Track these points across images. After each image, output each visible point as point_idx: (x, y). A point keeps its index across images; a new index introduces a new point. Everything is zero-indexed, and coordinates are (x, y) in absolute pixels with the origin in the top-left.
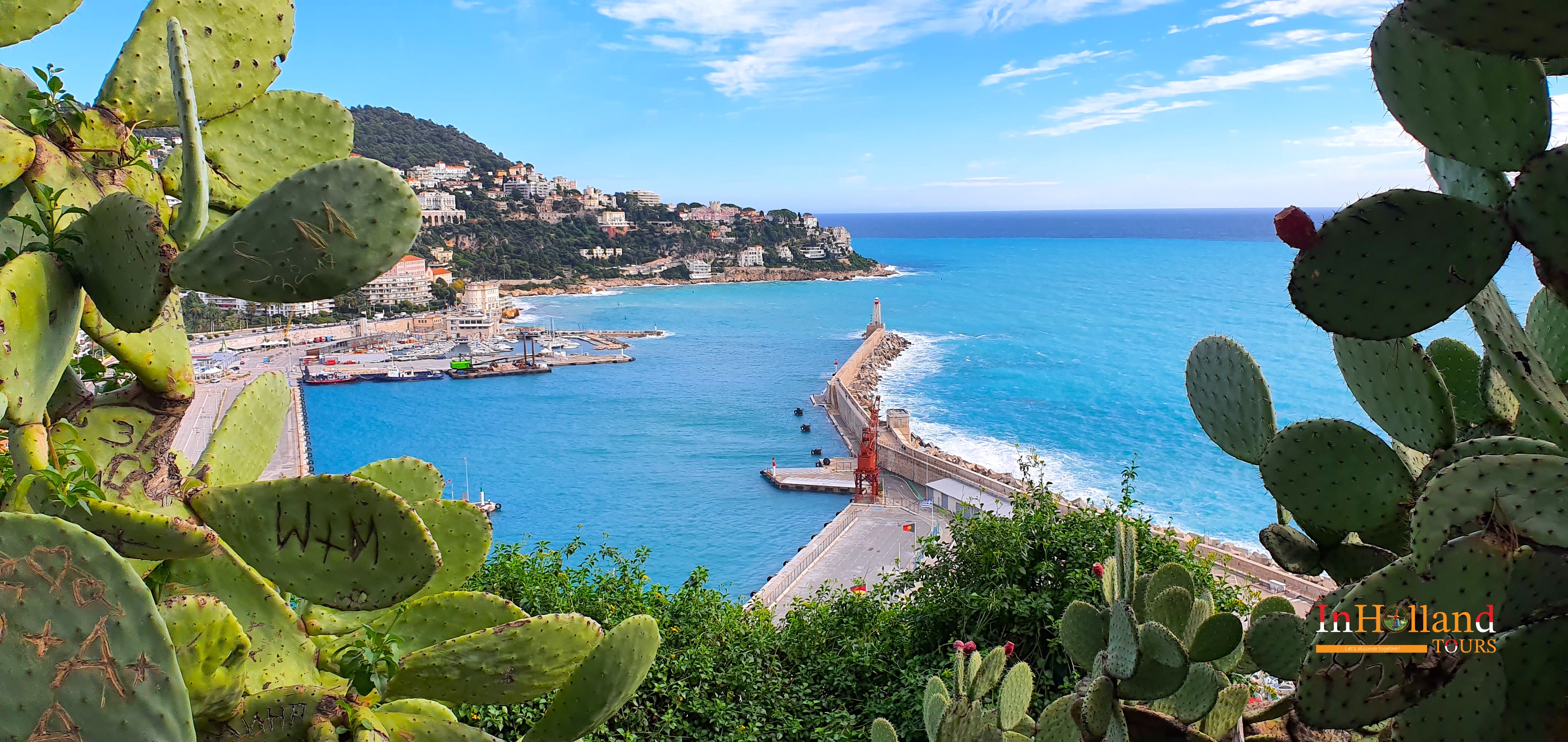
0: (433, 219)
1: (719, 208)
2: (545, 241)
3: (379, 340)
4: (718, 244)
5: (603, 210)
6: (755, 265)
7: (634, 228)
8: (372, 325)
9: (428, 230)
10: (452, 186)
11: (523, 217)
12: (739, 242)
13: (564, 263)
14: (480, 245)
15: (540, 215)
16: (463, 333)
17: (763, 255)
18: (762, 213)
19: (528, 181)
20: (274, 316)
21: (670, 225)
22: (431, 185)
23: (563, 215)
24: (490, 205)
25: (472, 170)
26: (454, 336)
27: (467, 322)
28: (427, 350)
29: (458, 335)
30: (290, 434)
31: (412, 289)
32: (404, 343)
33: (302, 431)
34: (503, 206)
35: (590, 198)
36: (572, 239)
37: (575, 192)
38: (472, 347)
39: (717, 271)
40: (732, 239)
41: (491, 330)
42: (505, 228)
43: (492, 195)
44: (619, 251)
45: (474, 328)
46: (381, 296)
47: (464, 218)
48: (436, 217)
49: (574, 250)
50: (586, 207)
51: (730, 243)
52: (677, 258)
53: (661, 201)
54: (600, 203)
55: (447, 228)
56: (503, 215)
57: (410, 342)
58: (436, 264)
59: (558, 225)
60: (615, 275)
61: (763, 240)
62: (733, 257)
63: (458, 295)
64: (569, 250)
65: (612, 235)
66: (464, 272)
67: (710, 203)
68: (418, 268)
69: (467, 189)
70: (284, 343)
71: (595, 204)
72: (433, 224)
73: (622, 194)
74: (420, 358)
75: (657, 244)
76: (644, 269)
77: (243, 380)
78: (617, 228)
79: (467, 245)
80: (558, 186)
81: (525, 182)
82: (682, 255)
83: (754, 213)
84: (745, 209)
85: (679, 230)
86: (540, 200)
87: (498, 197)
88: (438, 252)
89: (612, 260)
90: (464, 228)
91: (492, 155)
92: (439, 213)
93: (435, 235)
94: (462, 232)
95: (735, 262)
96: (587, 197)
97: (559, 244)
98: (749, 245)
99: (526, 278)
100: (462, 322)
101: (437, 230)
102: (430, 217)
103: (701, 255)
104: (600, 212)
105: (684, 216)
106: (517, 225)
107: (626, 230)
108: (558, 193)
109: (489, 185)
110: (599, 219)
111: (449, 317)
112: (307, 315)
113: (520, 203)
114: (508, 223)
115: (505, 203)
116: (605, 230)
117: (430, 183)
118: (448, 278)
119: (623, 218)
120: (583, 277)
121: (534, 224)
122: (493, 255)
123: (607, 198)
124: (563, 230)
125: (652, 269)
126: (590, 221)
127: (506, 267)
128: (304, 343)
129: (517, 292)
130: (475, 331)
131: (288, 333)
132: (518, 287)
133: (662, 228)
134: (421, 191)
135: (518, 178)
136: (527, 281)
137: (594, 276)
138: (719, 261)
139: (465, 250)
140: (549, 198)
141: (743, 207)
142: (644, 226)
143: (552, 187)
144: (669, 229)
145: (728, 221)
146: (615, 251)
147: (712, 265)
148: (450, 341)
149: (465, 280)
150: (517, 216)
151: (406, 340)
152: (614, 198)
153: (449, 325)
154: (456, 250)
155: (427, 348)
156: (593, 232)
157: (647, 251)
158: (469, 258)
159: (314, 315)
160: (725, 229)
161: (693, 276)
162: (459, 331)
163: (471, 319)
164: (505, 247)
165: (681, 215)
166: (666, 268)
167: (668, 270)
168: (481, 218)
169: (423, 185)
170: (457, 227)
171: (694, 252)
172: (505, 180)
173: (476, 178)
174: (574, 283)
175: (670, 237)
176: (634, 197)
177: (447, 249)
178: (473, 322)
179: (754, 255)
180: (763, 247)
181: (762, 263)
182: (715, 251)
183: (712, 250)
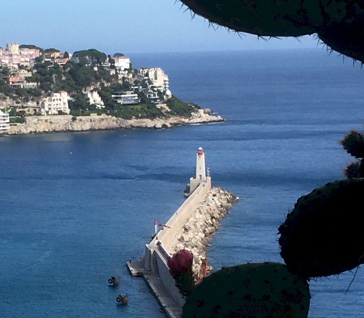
4: (18, 90)
6: (60, 113)
12: (41, 87)
17: (69, 102)
18: (66, 55)
39: (17, 121)
40: (32, 85)
51: (31, 89)
61: (68, 84)
62: (34, 104)
83: (57, 54)
84: (47, 51)
95: (37, 110)
98: (53, 91)
138: (18, 110)
141: (45, 49)
145: (28, 64)
147: (11, 114)
160: (24, 74)
179: (59, 102)
180: (69, 92)
181: (68, 111)
182: (14, 98)
183: (11, 97)
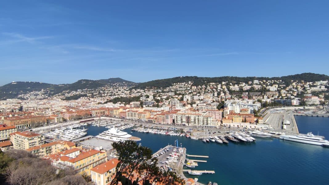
0: (319, 90)
3: (309, 110)
8: (307, 107)
9: (318, 92)
10: (324, 84)
31: (316, 102)
46: (309, 102)
47: (327, 90)
55: (323, 91)
66: (327, 99)
69: (327, 85)
88: (321, 96)
92: (321, 89)
93: (320, 93)
112: (294, 105)
117: (319, 84)
118: (323, 100)
128: (294, 109)
131: (291, 107)
139: (327, 95)
154: (325, 95)
159: (296, 105)
169: (317, 85)
170: (325, 91)
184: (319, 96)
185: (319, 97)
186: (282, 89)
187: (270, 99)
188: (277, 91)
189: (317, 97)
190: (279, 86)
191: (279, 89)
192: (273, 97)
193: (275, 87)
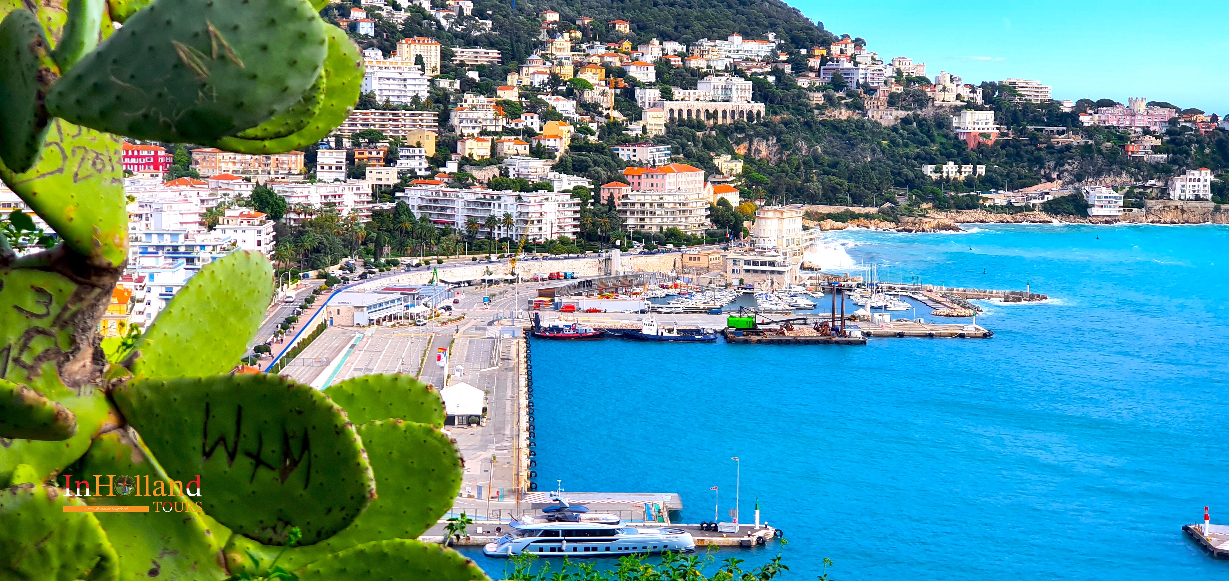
0: (720, 115)
1: (1142, 107)
2: (873, 151)
3: (635, 282)
4: (1139, 164)
5: (962, 108)
6: (1198, 198)
7: (1006, 135)
8: (626, 259)
9: (712, 129)
10: (749, 69)
11: (844, 114)
12: (1174, 162)
13: (898, 184)
14: (781, 153)
15: (870, 113)
16: (749, 279)
17: (1212, 184)
18: (1214, 118)
19: (856, 64)
20: (501, 240)
21: (1063, 132)
22: (720, 66)
23: (902, 114)
24: (799, 97)
25: (779, 47)
26: (736, 282)
27: (755, 263)
28: (698, 301)
29: (741, 281)
30: (508, 403)
31: (684, 212)
32: (667, 287)
33: (524, 401)
34: (817, 98)
35: (944, 89)
36: (912, 150)
37: (923, 80)
38: (760, 300)
39: (1133, 205)
40: (1162, 157)
41: (787, 277)
42: (818, 129)
43: (803, 83)
44: (981, 170)
45: (764, 272)
46: (642, 219)
47: (763, 114)
48: (724, 112)
49: (913, 166)
50: (937, 103)
51: (1158, 163)
52: (1071, 183)
53: (1050, 96)
54: (958, 97)
55: (738, 128)
56: (816, 112)
57: (676, 286)
58: (719, 178)
59: (894, 129)
60: (972, 205)
61: (1213, 159)
62: (1160, 184)
63: (746, 224)
64: (907, 165)
65: (972, 145)
66: (757, 191)
67: (1130, 100)
68: (694, 182)
69: (770, 73)
70: (509, 277)
71: (950, 99)
72: (720, 121)
73: (992, 84)
74: (687, 311)
75: (1040, 162)
76: (1017, 198)
77: (454, 324)
78: (981, 134)
79: (764, 153)
80: (899, 72)
81: (851, 65)
82: (1079, 178)
83: (1201, 117)
84: (1187, 112)
85: (1076, 140)
86: (870, 91)
87: (812, 85)
88: (723, 162)
89: (969, 183)
90: (761, 129)
91: (808, 27)
92: (728, 106)
93: (721, 137)
94: (757, 135)
95: (1164, 193)
96: (939, 88)
97: (893, 156)
98: (1189, 167)
99: (842, 203)
100: (748, 263)
101: (724, 131)
102: (716, 112)
103: (1109, 180)
104: (957, 110)
105: (1086, 120)
106: (835, 126)
107: (993, 138)
108: (898, 82)
109: (800, 68)
110: (955, 122)
111: (731, 254)
112: (543, 240)
113: (841, 94)
114: (824, 123)
115: (820, 94)
116: (962, 138)
117: (720, 63)
118: (734, 199)
119: (992, 121)
120: (924, 206)
121: (860, 126)
122: (798, 169)
123: (968, 90)
124: (901, 135)
125: (1029, 198)
126: (942, 123)
127: (815, 186)
128: (536, 280)
129: (828, 223)
130: (764, 276)
131: (518, 264)
132: (829, 216)
133: (1050, 138)
134: (706, 74)
135: (843, 59)
136: (842, 209)
137: (941, 205)
138: (1136, 191)
139: (761, 160)
140: (884, 88)
141: (1183, 108)
142: (1022, 132)
143: (889, 72)
144: (1061, 138)
145: (1157, 128)
146: (975, 169)
147: (1127, 195)
148: (730, 289)
149: (757, 202)
150: (836, 113)
151: (670, 284)
152: (980, 90)
153: (730, 266)
154: (748, 159)
155: (698, 297)
156: (944, 140)
157: (1025, 171)
158: (764, 171)
159: (552, 242)
160: (1150, 141)
161: (1094, 211)
162: (743, 275)
163: (760, 258)
164: (816, 159)
165: (1082, 118)
166: (1051, 198)
167: (1056, 201)
168: (786, 115)
169: (709, 67)
170: (753, 127)
171: (1098, 174)
172: (824, 61)
173: (783, 58)
174: (910, 213)
175: (1061, 151)
176: (1011, 89)
177: (735, 157)
178: (763, 264)
179: (1197, 183)
180: (1212, 170)
181: (1209, 196)
182: (1132, 175)
183: (1128, 172)
184: (717, 161)
185: (711, 170)
186: (468, 86)
187: (366, 186)
188: (424, 107)
189: (700, 174)
190: (445, 56)
191: (444, 83)
192: (390, 160)
193: (419, 60)
